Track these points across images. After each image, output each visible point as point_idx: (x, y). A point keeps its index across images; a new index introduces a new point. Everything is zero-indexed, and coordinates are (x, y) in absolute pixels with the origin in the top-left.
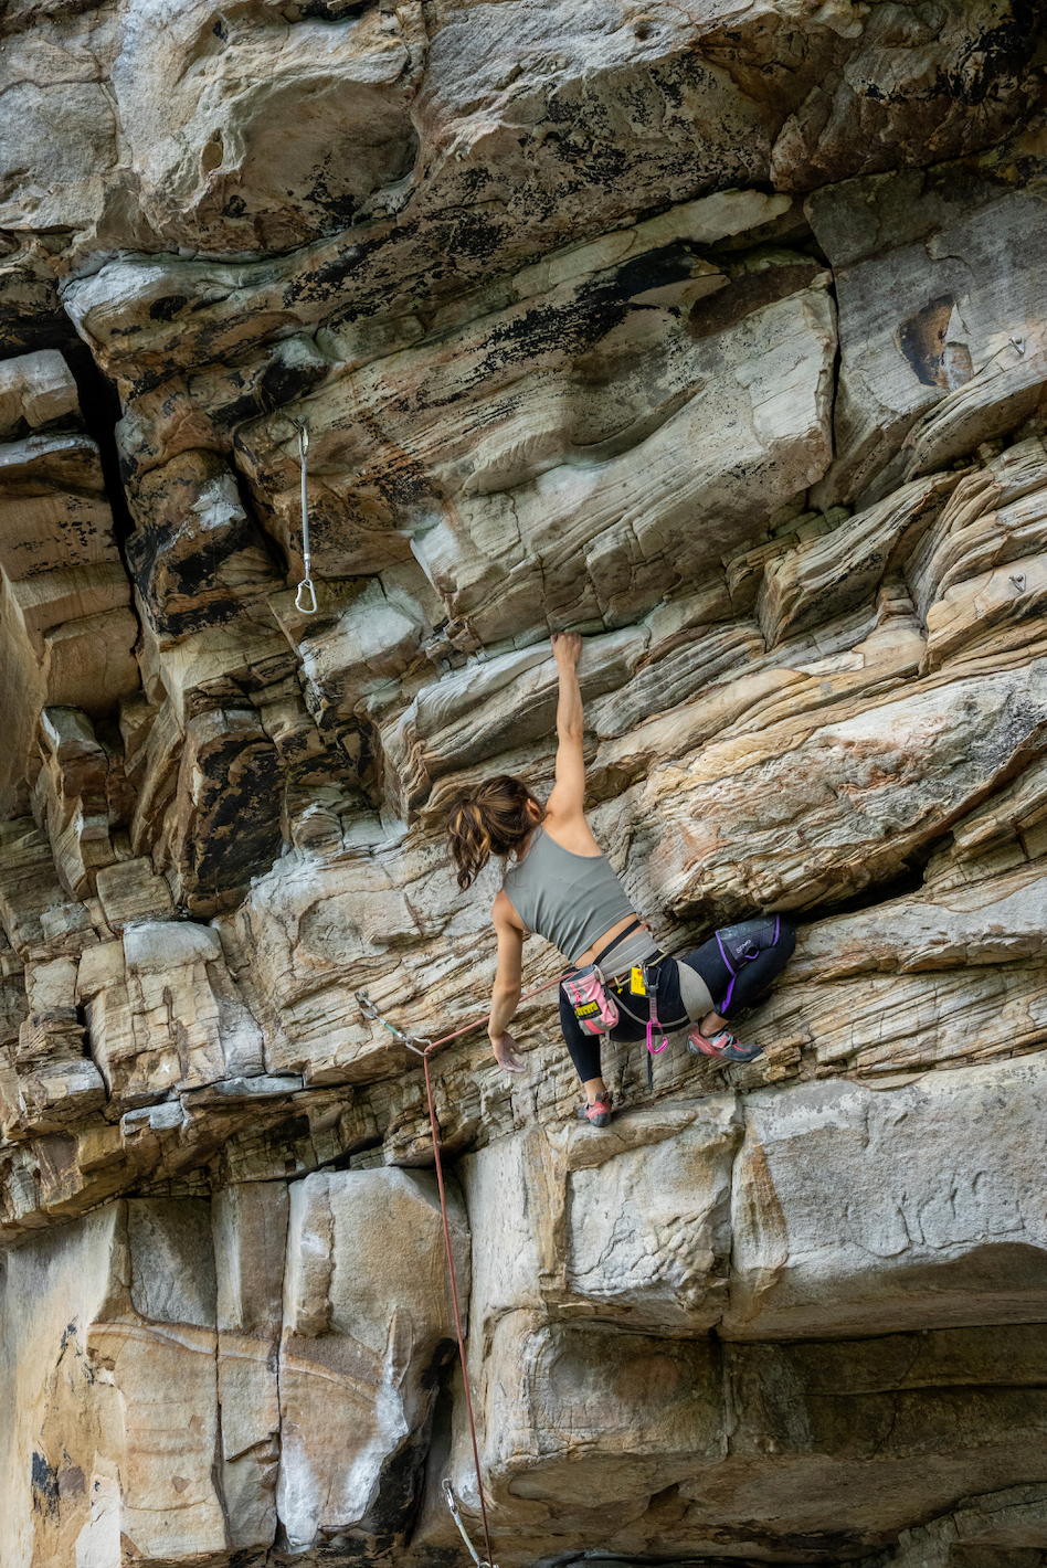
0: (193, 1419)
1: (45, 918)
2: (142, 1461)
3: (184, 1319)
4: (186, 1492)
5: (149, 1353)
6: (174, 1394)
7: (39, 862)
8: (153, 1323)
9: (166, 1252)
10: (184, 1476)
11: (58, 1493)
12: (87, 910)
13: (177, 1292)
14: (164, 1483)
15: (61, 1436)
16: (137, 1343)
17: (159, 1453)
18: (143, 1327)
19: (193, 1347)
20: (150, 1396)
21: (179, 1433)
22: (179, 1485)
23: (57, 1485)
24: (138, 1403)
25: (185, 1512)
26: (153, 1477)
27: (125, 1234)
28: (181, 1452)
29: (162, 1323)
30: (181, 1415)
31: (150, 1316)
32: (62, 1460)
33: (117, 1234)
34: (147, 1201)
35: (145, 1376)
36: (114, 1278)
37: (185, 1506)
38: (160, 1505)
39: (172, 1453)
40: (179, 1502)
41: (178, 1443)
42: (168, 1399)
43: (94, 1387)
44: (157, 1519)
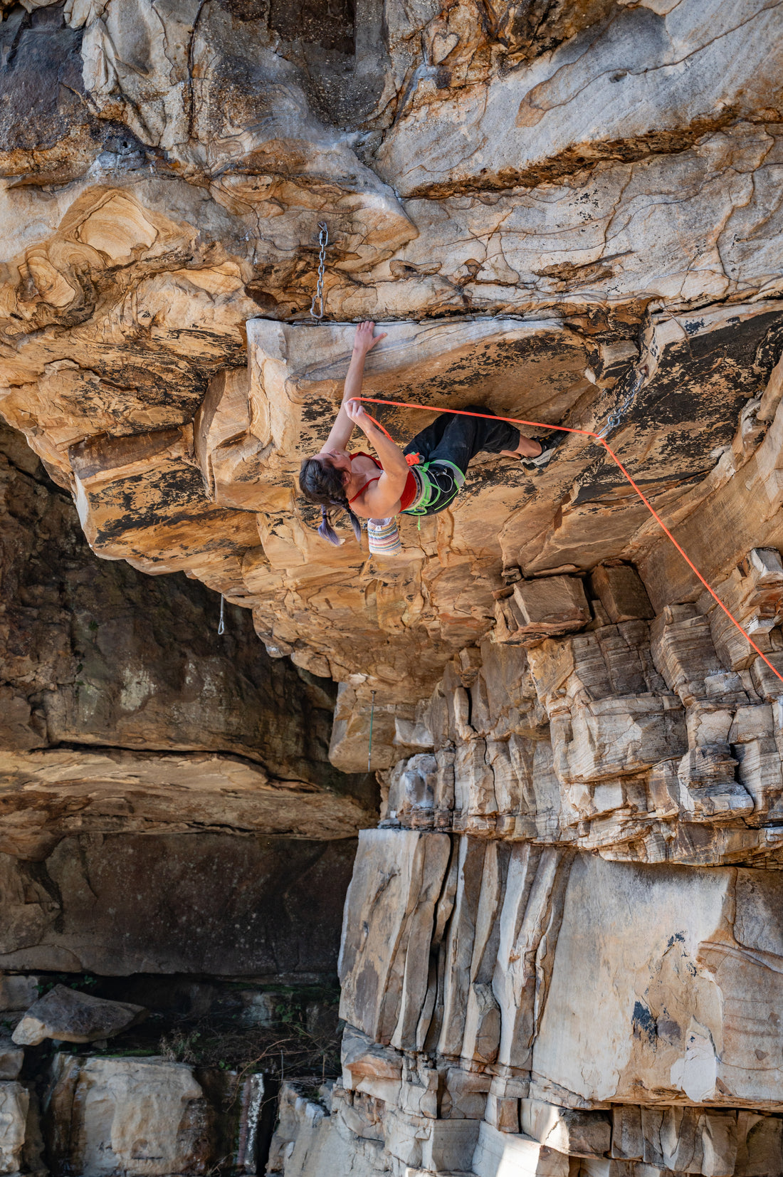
0: (772, 1015)
1: (708, 680)
2: (734, 1036)
3: (770, 950)
4: (764, 1061)
5: (742, 968)
6: (759, 997)
7: (701, 638)
8: (747, 948)
9: (760, 903)
10: (763, 1050)
11: (656, 1033)
12: (740, 678)
13: (766, 931)
14: (749, 1052)
15: (663, 999)
16: (734, 960)
17: (746, 1033)
18: (739, 950)
19: (775, 968)
20: (741, 995)
21: (761, 1022)
22: (760, 1056)
23: (656, 1028)
24: (733, 998)
25: (763, 1073)
26: (742, 1047)
27: (734, 890)
28: (762, 1035)
29: (752, 950)
30: (764, 1011)
31: (745, 944)
32: (662, 1014)
33: (729, 890)
34: (752, 871)
35: (739, 982)
36: (724, 918)
37: (764, 1070)
38: (746, 1065)
39: (755, 1034)
40: (759, 1066)
41: (762, 1029)
42: (754, 1000)
43: (695, 979)
44: (743, 1074)
